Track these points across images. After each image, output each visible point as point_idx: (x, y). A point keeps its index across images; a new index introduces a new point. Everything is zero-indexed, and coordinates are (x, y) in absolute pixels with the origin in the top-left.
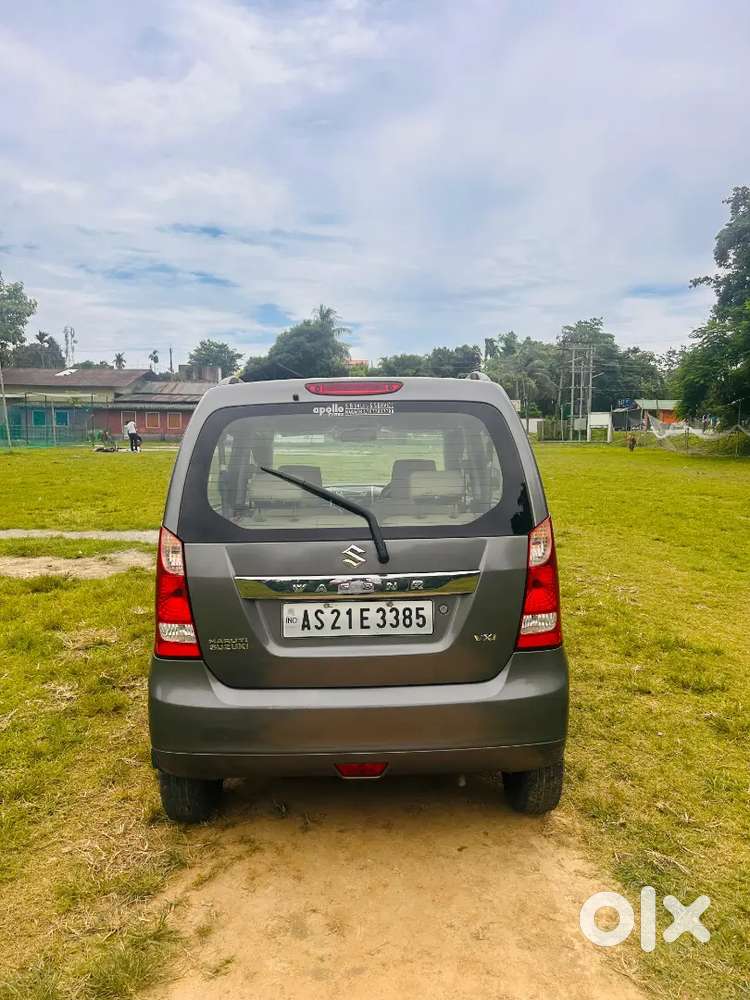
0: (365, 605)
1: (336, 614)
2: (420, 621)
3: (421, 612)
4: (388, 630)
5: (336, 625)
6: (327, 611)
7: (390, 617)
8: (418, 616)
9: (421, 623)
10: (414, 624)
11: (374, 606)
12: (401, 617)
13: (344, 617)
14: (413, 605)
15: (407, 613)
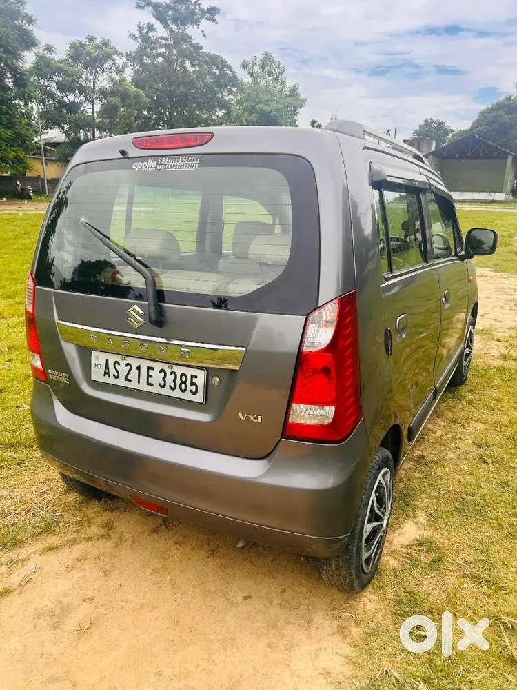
0: (151, 364)
1: (129, 367)
2: (193, 388)
3: (194, 380)
4: (167, 391)
5: (129, 378)
6: (123, 363)
7: (170, 378)
8: (192, 384)
9: (194, 391)
10: (188, 390)
11: (158, 366)
12: (178, 381)
13: (134, 371)
14: (189, 372)
15: (184, 378)
